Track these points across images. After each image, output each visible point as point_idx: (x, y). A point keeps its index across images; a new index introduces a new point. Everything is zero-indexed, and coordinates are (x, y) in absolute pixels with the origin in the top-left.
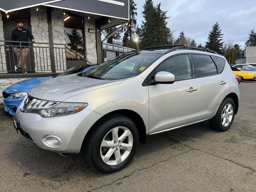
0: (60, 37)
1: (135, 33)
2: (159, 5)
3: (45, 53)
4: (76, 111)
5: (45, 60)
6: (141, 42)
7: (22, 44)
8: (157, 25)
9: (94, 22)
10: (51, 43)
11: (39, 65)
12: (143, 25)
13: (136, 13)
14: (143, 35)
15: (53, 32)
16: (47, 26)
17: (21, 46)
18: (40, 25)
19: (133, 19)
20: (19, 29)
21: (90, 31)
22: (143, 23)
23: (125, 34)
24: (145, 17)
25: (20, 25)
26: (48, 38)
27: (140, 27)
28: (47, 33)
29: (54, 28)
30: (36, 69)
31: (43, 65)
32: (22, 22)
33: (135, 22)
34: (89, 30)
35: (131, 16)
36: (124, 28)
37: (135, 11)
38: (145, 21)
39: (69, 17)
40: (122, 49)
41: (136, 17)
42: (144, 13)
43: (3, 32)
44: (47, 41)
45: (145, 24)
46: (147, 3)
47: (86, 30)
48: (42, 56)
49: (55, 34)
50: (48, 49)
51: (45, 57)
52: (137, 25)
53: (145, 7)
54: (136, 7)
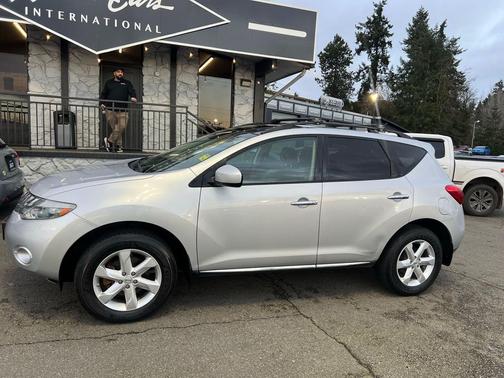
0: (189, 93)
1: (384, 84)
2: (443, 26)
3: (162, 121)
4: (59, 215)
5: (162, 132)
6: (395, 102)
7: (117, 105)
8: (434, 67)
9: (253, 67)
10: (173, 105)
11: (151, 139)
12: (402, 67)
13: (390, 43)
14: (399, 88)
15: (178, 85)
16: (169, 75)
17: (113, 108)
18: (157, 74)
19: (383, 55)
20: (116, 80)
21: (244, 83)
22: (403, 62)
23: (363, 85)
24: (408, 51)
25: (118, 74)
26: (168, 95)
27: (395, 72)
28: (168, 86)
29: (180, 78)
30: (145, 146)
31: (157, 140)
32: (123, 71)
33: (386, 61)
34: (242, 80)
35: (380, 50)
36: (361, 74)
37: (387, 39)
38: (407, 59)
39: (212, 59)
40: (341, 115)
41: (389, 51)
42: (406, 42)
43: (98, 85)
44: (166, 100)
45: (407, 66)
46: (415, 22)
47: (237, 82)
48: (157, 126)
49: (180, 88)
50: (168, 115)
51: (162, 127)
52: (389, 66)
53: (411, 30)
54: (390, 31)
